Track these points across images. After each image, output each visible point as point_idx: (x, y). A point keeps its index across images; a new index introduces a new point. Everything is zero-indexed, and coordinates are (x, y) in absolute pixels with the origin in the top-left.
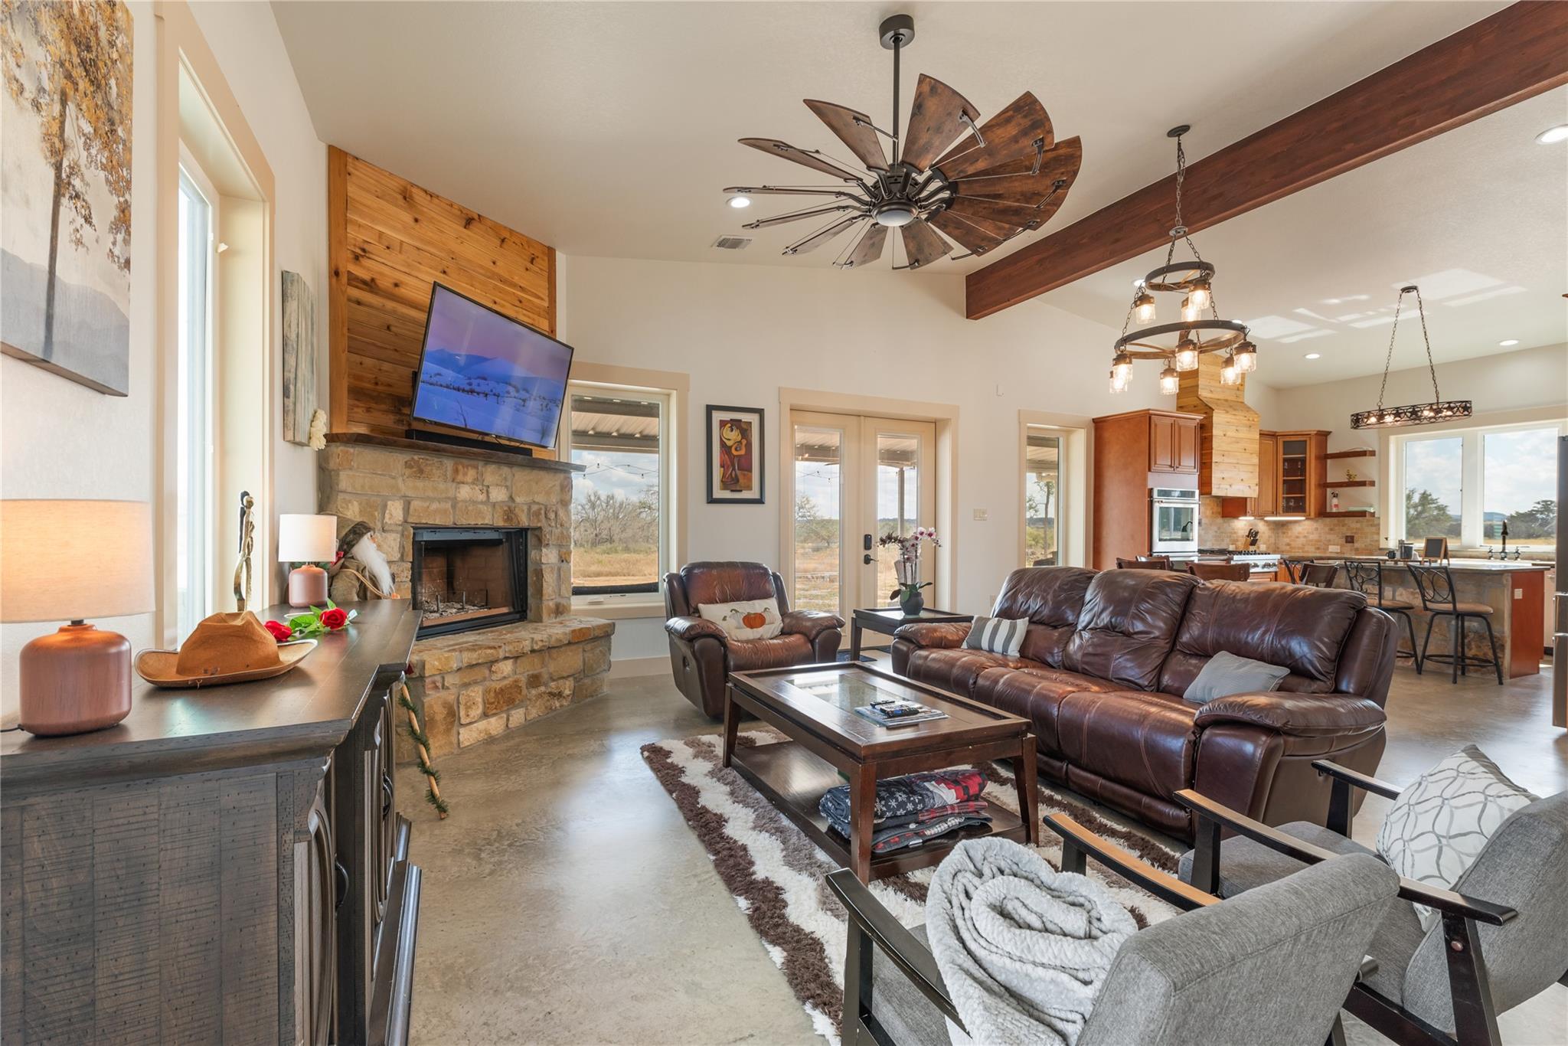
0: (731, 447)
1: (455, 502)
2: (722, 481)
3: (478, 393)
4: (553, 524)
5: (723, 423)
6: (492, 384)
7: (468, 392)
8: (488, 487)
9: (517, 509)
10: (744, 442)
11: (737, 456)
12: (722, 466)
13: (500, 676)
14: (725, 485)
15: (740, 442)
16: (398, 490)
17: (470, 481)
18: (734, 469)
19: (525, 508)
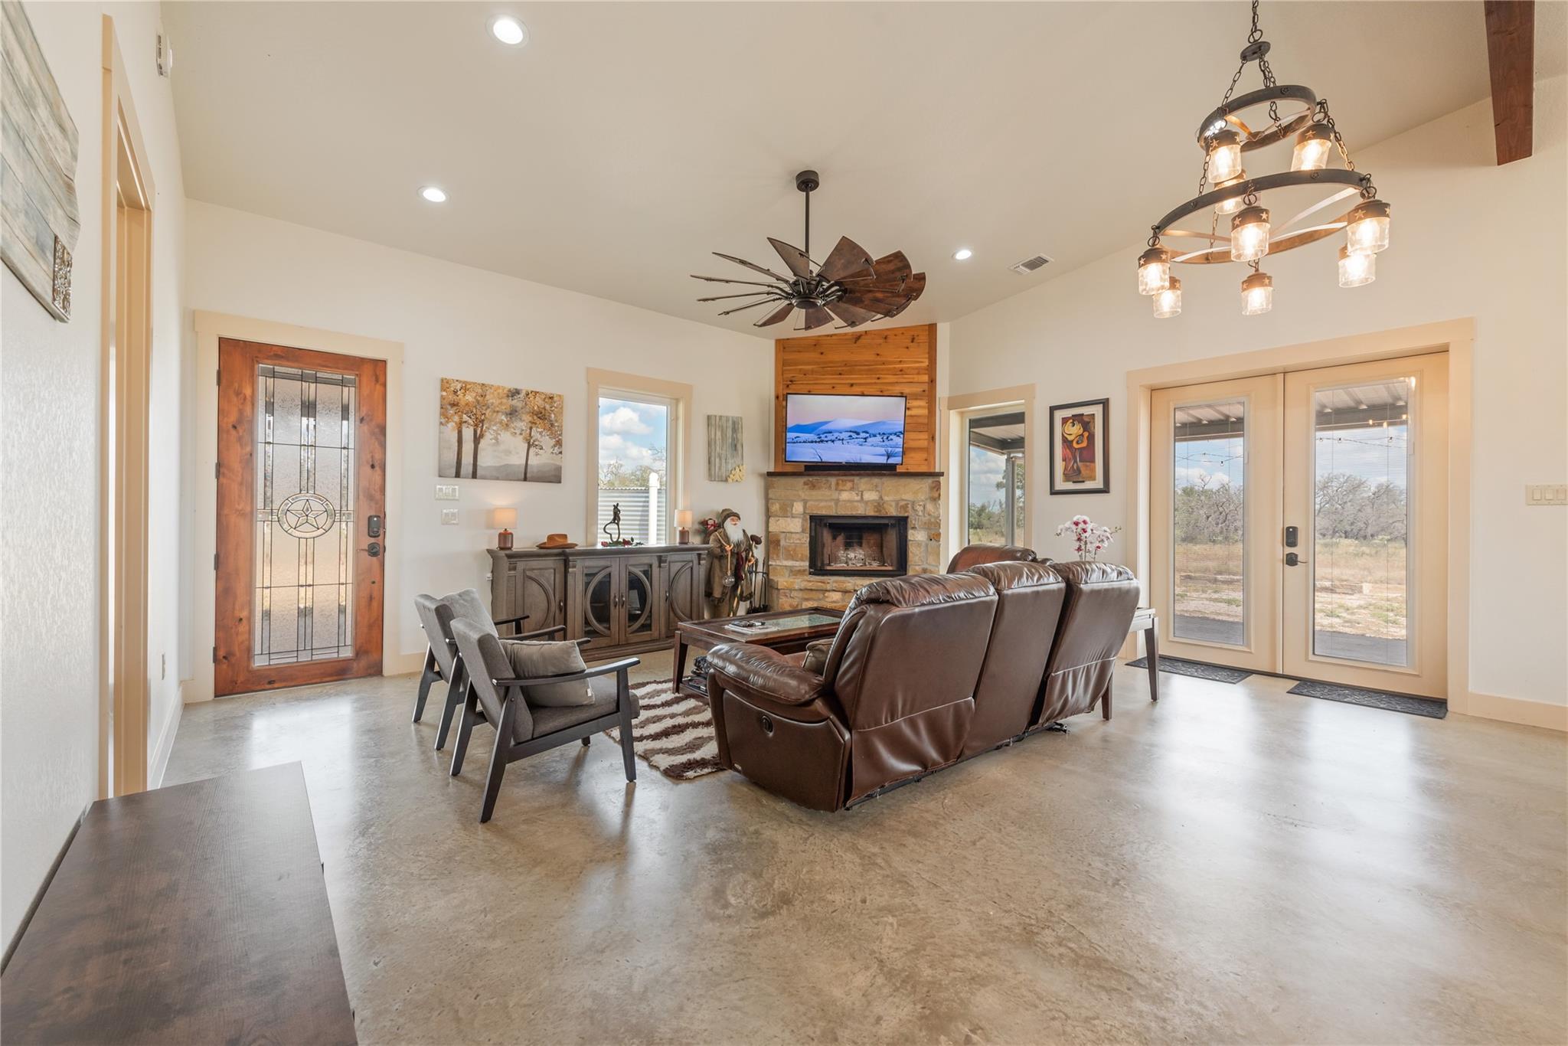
0: (1072, 441)
1: (837, 501)
2: (1064, 474)
3: (827, 441)
4: (920, 513)
5: (1065, 421)
6: (836, 435)
7: (819, 442)
8: (862, 492)
9: (885, 505)
10: (1086, 434)
11: (1078, 449)
12: (1064, 460)
13: (830, 600)
14: (1067, 478)
15: (1082, 435)
16: (799, 496)
17: (849, 488)
18: (1075, 461)
19: (893, 504)
